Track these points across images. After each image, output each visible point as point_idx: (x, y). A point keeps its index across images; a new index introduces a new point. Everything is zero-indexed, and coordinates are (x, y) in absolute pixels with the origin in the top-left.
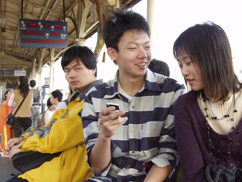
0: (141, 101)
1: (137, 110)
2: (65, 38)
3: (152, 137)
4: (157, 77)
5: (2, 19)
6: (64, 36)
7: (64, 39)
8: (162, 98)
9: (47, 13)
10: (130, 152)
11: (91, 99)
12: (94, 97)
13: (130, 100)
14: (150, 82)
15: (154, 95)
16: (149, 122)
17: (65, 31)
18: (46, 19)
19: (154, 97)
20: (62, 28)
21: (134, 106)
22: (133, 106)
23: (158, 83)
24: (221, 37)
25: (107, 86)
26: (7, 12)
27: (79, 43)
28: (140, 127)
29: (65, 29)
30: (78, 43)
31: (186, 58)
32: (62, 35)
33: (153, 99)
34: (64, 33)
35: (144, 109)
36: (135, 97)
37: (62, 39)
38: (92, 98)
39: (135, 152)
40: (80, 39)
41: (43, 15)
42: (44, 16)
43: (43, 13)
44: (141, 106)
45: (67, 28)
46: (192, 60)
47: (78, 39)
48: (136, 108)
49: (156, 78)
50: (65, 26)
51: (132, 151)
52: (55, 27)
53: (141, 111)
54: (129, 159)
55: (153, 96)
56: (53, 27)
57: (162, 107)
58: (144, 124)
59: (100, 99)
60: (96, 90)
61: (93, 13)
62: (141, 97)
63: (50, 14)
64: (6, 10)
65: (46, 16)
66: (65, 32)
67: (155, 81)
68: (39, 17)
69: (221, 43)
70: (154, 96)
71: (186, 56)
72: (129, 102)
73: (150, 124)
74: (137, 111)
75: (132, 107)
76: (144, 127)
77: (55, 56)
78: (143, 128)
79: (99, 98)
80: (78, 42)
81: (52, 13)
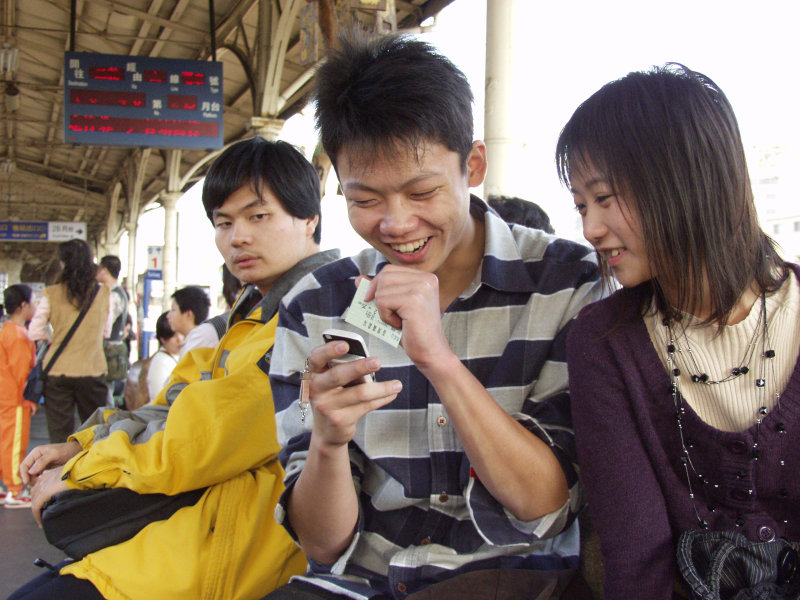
0: (469, 323)
2: (215, 116)
4: (522, 239)
5: (6, 54)
6: (213, 109)
7: (210, 119)
9: (155, 31)
10: (433, 496)
11: (302, 319)
12: (311, 312)
14: (499, 261)
15: (511, 304)
17: (216, 91)
18: (154, 54)
19: (512, 311)
20: (205, 82)
23: (525, 262)
26: (24, 28)
27: (261, 130)
29: (215, 87)
30: (257, 130)
31: (595, 181)
32: (206, 105)
33: (509, 316)
34: (212, 99)
35: (479, 353)
37: (206, 118)
38: (306, 315)
39: (450, 496)
40: (266, 120)
41: (141, 38)
42: (144, 43)
43: (144, 32)
44: (468, 344)
45: (220, 81)
46: (613, 189)
47: (259, 119)
49: (518, 245)
50: (214, 75)
51: (438, 496)
52: (183, 79)
53: (469, 357)
54: (429, 516)
55: (508, 307)
56: (175, 79)
59: (331, 318)
60: (319, 286)
61: (308, 33)
62: (470, 312)
63: (165, 35)
64: (21, 24)
65: (154, 44)
66: (217, 94)
67: (515, 256)
68: (130, 46)
70: (513, 307)
71: (597, 175)
77: (182, 175)
79: (328, 314)
80: (260, 127)
81: (172, 34)
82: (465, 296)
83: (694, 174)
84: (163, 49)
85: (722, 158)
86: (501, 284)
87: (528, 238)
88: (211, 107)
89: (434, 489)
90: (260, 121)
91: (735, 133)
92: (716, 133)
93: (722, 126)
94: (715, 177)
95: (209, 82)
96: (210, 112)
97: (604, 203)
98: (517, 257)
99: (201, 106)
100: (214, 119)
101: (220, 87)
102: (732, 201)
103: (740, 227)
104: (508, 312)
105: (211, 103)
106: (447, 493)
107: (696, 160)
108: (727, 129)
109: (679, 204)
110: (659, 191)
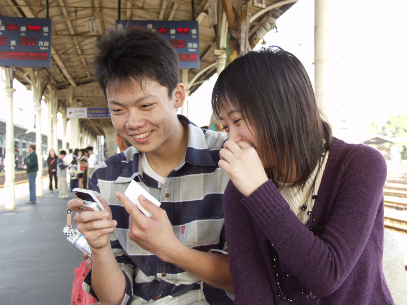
0: (181, 183)
1: (173, 200)
2: (195, 50)
3: (202, 246)
4: (210, 139)
5: (92, 23)
6: (194, 47)
7: (192, 52)
8: (219, 176)
9: (170, 5)
10: (158, 274)
11: (97, 182)
12: (102, 179)
13: (160, 183)
14: (196, 150)
15: (203, 173)
16: (196, 221)
17: (195, 37)
18: (170, 19)
19: (204, 177)
20: (189, 33)
21: (169, 193)
22: (166, 192)
23: (211, 150)
24: (293, 70)
25: (125, 159)
26: (106, 8)
27: (220, 57)
28: (181, 230)
29: (194, 35)
30: (218, 57)
31: (232, 112)
32: (190, 45)
33: (202, 179)
34: (193, 41)
35: (186, 199)
36: (170, 178)
37: (190, 52)
38: (99, 180)
39: (167, 274)
40: (222, 51)
41: (163, 9)
42: (166, 12)
43: (164, 6)
44: (181, 194)
45: (197, 31)
46: (243, 115)
47: (218, 51)
48: (172, 197)
49: (207, 141)
50: (194, 28)
51: (161, 274)
52: (177, 32)
53: (181, 201)
54: (161, 284)
55: (202, 174)
56: (173, 32)
57: (218, 193)
58: (187, 224)
59: (110, 182)
60: (106, 166)
61: (212, 9)
62: (182, 177)
63: (175, 7)
64: (104, 5)
65: (170, 12)
66: (195, 39)
67: (205, 147)
68: (159, 13)
69: (295, 83)
70: (205, 174)
71: (232, 108)
72: (159, 187)
73: (198, 223)
74: (175, 202)
75: (164, 195)
76: (186, 229)
77: (189, 81)
78: (185, 231)
79: (109, 180)
80: (219, 55)
81: (179, 6)
82: (177, 169)
83: (286, 105)
84: (176, 14)
85: (302, 95)
86: (197, 162)
87: (213, 137)
88: (192, 46)
89: (158, 270)
90: (219, 52)
91: (308, 83)
92: (298, 82)
93: (301, 78)
94: (299, 107)
95: (191, 33)
96: (193, 48)
97: (237, 123)
98: (206, 148)
99: (187, 46)
100: (194, 52)
101: (197, 34)
102: (308, 119)
103: (313, 134)
104: (202, 177)
105: (193, 43)
106: (165, 272)
107: (287, 97)
108: (304, 80)
109: (278, 121)
110: (267, 114)
